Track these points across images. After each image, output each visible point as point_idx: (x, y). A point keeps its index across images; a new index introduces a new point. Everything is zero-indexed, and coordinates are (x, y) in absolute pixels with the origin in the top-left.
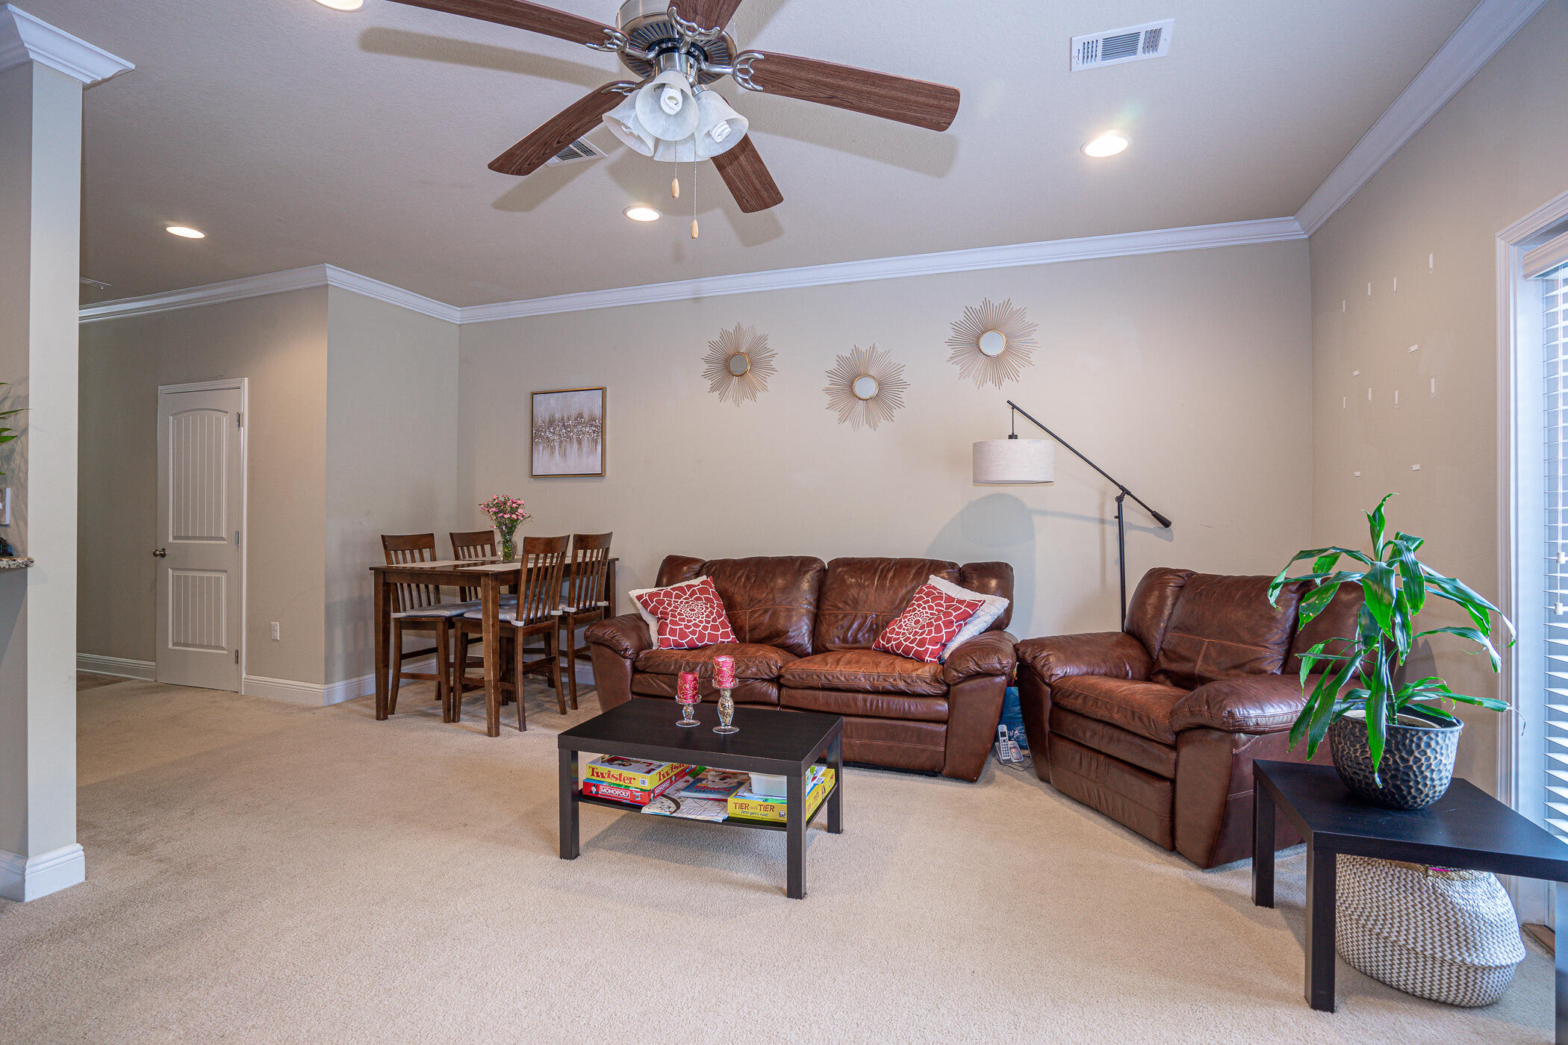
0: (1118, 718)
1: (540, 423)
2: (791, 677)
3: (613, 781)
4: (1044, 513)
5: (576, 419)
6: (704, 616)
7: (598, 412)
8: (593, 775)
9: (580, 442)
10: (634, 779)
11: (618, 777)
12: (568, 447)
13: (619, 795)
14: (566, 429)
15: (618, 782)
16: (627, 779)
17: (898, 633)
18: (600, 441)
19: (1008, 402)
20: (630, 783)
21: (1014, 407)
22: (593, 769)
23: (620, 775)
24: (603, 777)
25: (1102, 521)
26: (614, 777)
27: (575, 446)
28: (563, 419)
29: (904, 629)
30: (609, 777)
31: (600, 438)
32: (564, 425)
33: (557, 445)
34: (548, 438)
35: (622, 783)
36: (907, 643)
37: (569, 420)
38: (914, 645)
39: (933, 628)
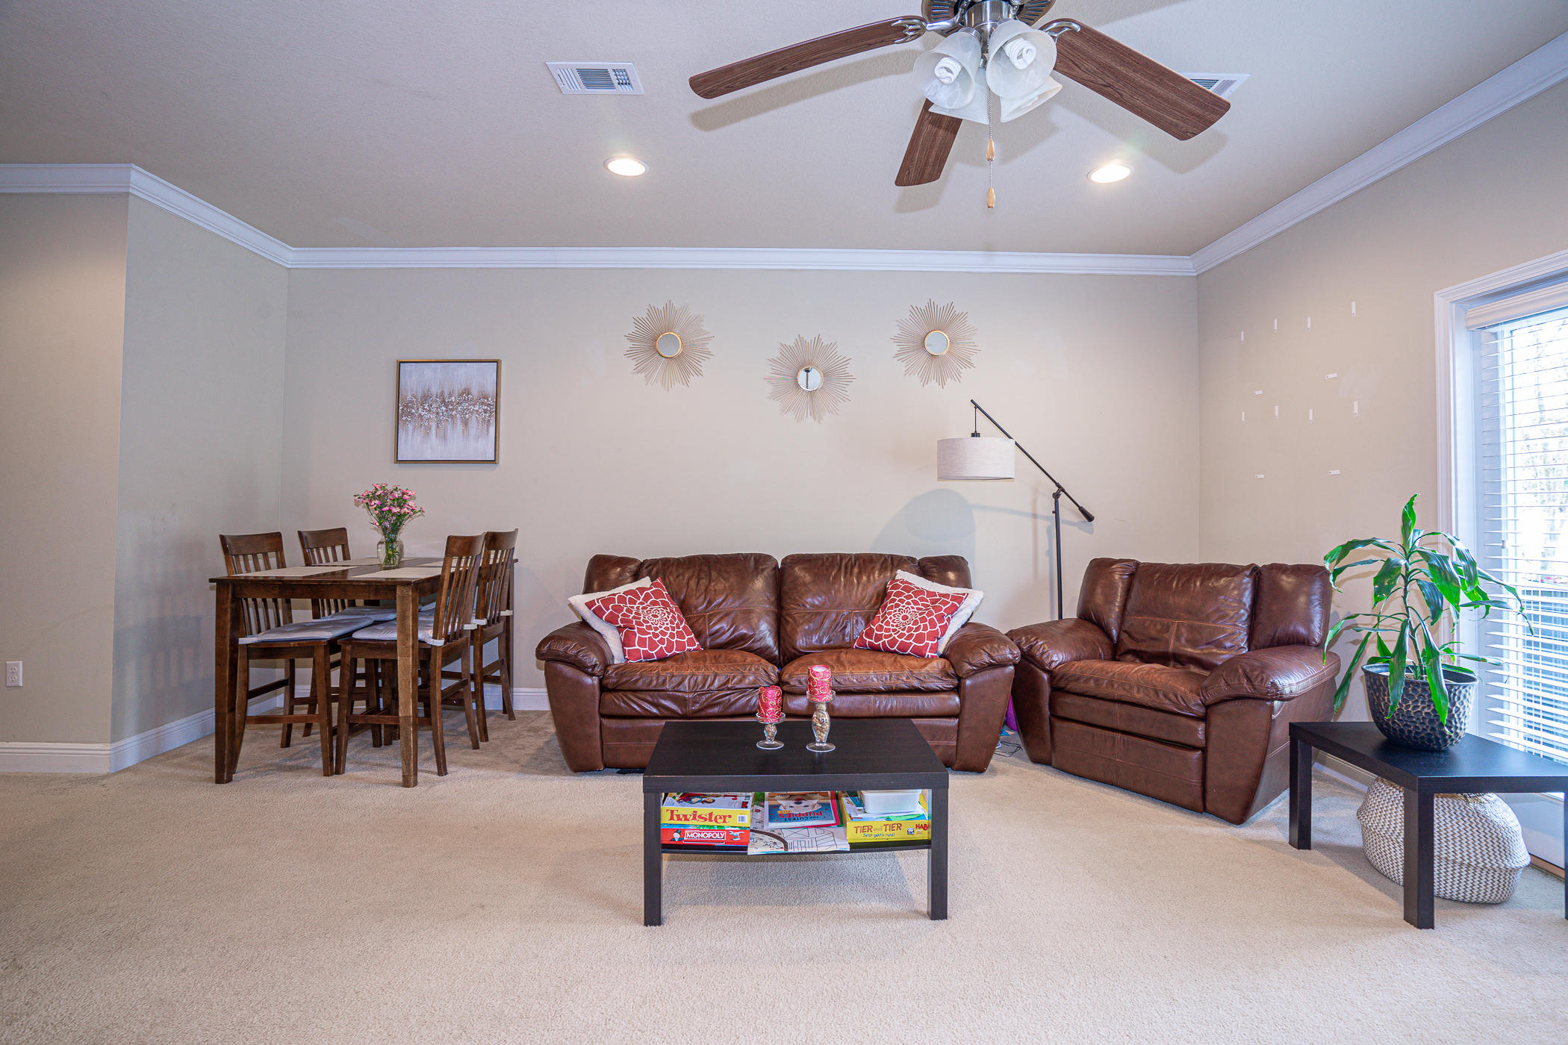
0: (1139, 696)
1: (409, 397)
2: (797, 683)
3: (701, 822)
4: (983, 508)
5: (461, 395)
6: (668, 622)
7: (491, 389)
8: (672, 818)
9: (466, 423)
10: (730, 817)
11: (708, 817)
12: (449, 427)
13: (711, 837)
14: (446, 405)
15: (707, 823)
16: (721, 818)
17: (888, 630)
18: (493, 421)
19: (972, 401)
20: (725, 821)
21: (977, 406)
22: (672, 812)
23: (711, 814)
24: (686, 819)
25: (1035, 516)
26: (702, 818)
27: (459, 426)
28: (442, 393)
29: (893, 626)
30: (694, 818)
31: (493, 419)
32: (443, 401)
33: (433, 425)
34: (420, 416)
35: (713, 823)
36: (903, 639)
37: (450, 395)
38: (911, 641)
39: (927, 623)
